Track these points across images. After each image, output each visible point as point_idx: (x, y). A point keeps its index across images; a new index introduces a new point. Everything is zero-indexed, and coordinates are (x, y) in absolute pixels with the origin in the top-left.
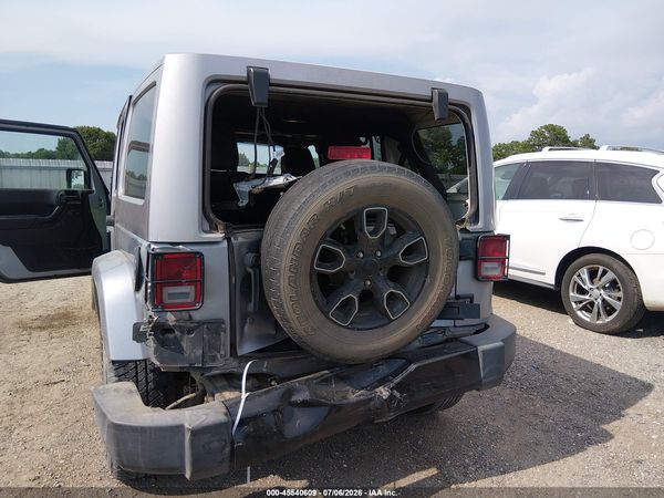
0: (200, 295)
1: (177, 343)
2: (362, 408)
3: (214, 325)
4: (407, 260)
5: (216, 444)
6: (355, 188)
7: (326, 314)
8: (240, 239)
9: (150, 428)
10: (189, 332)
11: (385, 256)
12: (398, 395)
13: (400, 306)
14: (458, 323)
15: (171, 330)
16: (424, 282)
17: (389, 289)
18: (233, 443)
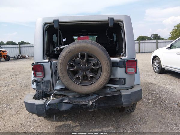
0: (44, 75)
1: (40, 85)
2: (84, 106)
3: (48, 82)
4: (95, 67)
5: (41, 109)
6: (75, 48)
7: (73, 81)
8: (54, 61)
9: (29, 103)
10: (42, 83)
11: (88, 66)
12: (95, 104)
13: (95, 80)
14: (120, 86)
15: (39, 82)
16: (101, 73)
17: (90, 75)
18: (46, 109)
